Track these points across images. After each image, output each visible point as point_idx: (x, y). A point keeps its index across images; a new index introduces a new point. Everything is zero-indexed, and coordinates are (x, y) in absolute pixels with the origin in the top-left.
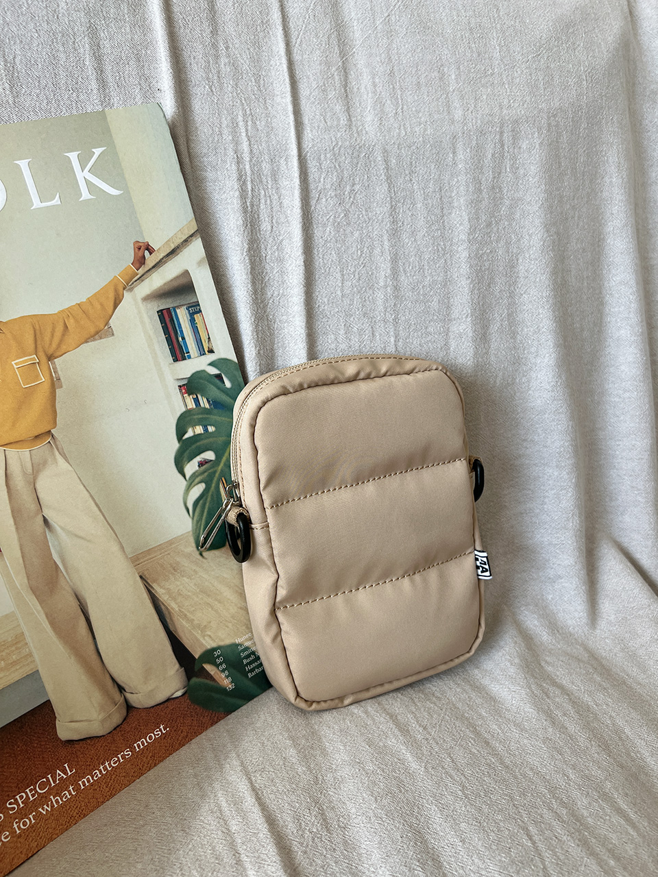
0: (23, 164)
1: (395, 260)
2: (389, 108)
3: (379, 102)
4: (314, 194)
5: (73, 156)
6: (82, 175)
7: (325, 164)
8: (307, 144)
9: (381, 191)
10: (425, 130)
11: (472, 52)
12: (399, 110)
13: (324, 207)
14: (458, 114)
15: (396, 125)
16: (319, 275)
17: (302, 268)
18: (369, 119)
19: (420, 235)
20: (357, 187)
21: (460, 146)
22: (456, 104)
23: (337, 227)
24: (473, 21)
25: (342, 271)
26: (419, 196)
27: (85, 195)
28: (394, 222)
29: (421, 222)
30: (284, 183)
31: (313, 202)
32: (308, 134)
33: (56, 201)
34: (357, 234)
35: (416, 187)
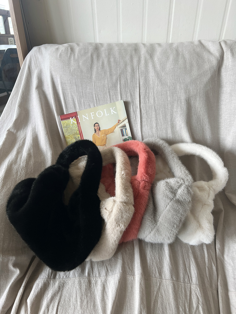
0: (105, 110)
1: (156, 124)
2: (156, 99)
3: (154, 98)
5: (111, 108)
6: (112, 111)
7: (144, 109)
8: (141, 106)
9: (154, 113)
10: (162, 102)
11: (173, 88)
12: (158, 99)
13: (144, 115)
14: (169, 99)
16: (143, 126)
17: (140, 125)
18: (152, 101)
19: (161, 120)
20: (150, 112)
21: (169, 105)
22: (169, 97)
23: (146, 119)
24: (174, 82)
25: (147, 126)
26: (161, 114)
27: (112, 113)
28: (156, 118)
29: (161, 118)
30: (137, 112)
31: (142, 115)
32: (142, 104)
33: (109, 115)
34: (150, 120)
35: (160, 112)
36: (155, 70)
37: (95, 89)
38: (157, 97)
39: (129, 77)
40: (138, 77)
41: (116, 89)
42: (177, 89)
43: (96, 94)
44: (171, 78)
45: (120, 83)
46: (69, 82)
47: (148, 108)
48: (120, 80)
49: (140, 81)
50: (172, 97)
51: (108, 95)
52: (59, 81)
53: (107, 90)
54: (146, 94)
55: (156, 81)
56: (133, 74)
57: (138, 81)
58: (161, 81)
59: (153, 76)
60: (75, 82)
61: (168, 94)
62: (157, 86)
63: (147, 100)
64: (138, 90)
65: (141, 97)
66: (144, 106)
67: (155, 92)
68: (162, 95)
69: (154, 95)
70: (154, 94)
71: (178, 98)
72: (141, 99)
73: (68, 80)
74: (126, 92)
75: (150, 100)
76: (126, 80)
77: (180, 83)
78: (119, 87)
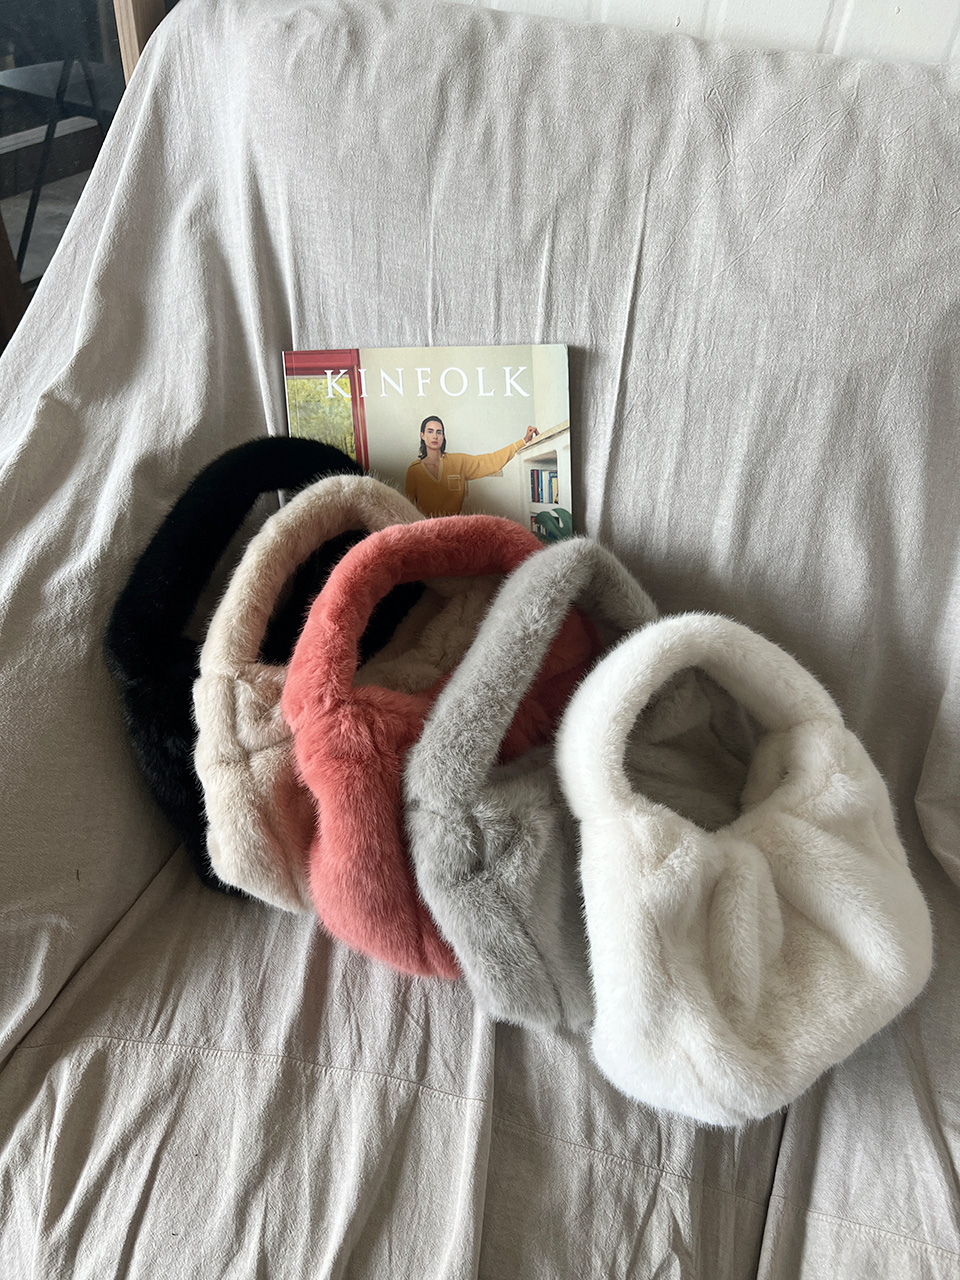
1: (679, 464)
2: (702, 349)
3: (695, 344)
4: (628, 407)
5: (508, 369)
6: (510, 381)
9: (679, 411)
11: (790, 309)
14: (760, 361)
15: (703, 364)
18: (683, 356)
20: (661, 406)
22: (761, 351)
23: (640, 434)
24: (799, 282)
27: (508, 392)
30: (608, 396)
32: (633, 363)
33: (493, 394)
35: (708, 412)
36: (722, 207)
37: (435, 259)
38: (708, 339)
39: (596, 224)
40: (639, 230)
41: (532, 273)
42: (806, 316)
43: (439, 283)
44: (791, 257)
45: (553, 248)
46: (326, 209)
47: (656, 388)
48: (554, 231)
49: (644, 252)
50: (775, 351)
51: (491, 295)
52: (282, 194)
53: (491, 274)
54: (659, 319)
55: (717, 264)
56: (619, 212)
57: (636, 249)
58: (739, 265)
59: (707, 237)
60: (353, 215)
61: (763, 336)
62: (720, 287)
63: (660, 346)
64: (630, 295)
65: (638, 329)
66: (643, 374)
67: (704, 316)
68: (732, 332)
69: (695, 328)
70: (696, 323)
71: (802, 359)
72: (636, 338)
73: (320, 200)
74: (574, 293)
75: (674, 351)
76: (581, 235)
77: (827, 291)
78: (543, 268)
